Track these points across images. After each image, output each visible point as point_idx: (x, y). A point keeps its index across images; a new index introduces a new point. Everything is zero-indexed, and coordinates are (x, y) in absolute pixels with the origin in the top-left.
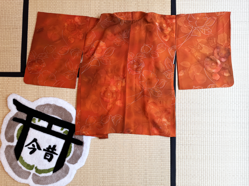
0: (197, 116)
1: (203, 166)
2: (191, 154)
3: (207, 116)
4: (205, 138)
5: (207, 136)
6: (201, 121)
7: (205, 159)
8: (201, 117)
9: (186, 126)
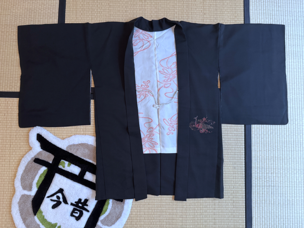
0: (277, 151)
1: (284, 212)
2: (270, 197)
3: (288, 150)
4: (286, 177)
5: (288, 176)
6: (281, 156)
7: (286, 204)
8: (281, 151)
9: (263, 163)
